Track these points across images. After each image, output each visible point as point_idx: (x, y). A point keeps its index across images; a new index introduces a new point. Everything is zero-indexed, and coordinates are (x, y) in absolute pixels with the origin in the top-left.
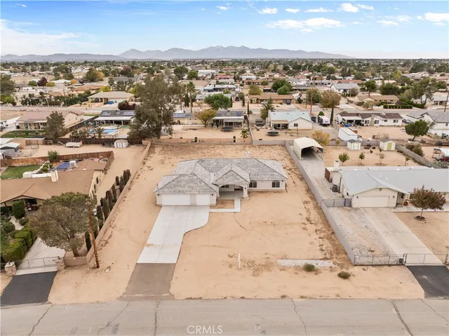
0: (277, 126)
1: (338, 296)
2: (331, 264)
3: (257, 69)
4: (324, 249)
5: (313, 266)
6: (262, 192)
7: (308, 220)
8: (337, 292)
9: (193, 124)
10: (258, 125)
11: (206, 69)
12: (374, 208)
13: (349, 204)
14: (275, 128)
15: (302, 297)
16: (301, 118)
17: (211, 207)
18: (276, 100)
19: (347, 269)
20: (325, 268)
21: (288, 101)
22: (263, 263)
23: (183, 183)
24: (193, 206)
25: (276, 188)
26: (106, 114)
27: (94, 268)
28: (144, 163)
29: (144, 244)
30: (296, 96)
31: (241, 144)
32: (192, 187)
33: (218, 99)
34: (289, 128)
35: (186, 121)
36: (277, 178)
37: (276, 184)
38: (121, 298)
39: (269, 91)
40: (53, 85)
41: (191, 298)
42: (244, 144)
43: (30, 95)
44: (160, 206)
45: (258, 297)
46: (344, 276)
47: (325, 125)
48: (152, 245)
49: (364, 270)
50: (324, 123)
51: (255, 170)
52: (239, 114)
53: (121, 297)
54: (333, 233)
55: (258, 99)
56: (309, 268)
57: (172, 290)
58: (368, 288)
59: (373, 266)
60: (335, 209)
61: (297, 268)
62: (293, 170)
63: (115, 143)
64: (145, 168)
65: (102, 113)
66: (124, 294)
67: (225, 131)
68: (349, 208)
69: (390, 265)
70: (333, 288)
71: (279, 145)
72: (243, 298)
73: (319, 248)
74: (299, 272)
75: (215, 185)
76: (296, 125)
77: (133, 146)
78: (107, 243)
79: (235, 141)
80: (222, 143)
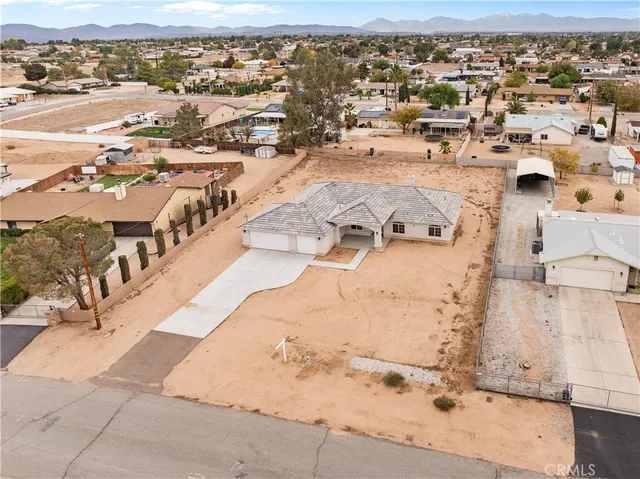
0: (513, 138)
1: (410, 439)
2: (437, 381)
3: (550, 48)
4: (446, 350)
5: (402, 378)
6: (413, 242)
7: (455, 296)
8: (413, 431)
9: (390, 127)
10: (486, 134)
11: (473, 46)
12: (582, 290)
13: (540, 278)
14: (511, 139)
15: (348, 429)
16: (552, 126)
17: (318, 257)
18: (545, 96)
19: (460, 393)
20: (420, 385)
21: (564, 99)
22: (326, 360)
23: (283, 216)
24: (293, 253)
25: (434, 238)
26: (273, 109)
27: (94, 329)
28: (278, 182)
29: (185, 302)
30: (583, 90)
31: (438, 163)
32: (292, 224)
33: (439, 91)
34: (533, 141)
35: (380, 123)
36: (437, 221)
37: (434, 231)
38: (94, 380)
39: (545, 81)
40: (242, 67)
41: (182, 398)
42: (443, 163)
43: (202, 80)
44: (247, 248)
45: (280, 415)
46: (444, 406)
47: (598, 140)
48: (195, 305)
49: (489, 400)
50: (597, 135)
51: (406, 205)
52: (461, 115)
53: (95, 377)
54: (480, 325)
55: (514, 94)
56: (394, 381)
57: (166, 380)
58: (472, 435)
59: (509, 395)
60: (514, 282)
61: (374, 376)
62: (491, 211)
63: (256, 150)
64: (275, 190)
65: (267, 107)
66: (105, 373)
67: (428, 141)
68: (538, 284)
69: (541, 400)
70: (412, 423)
71: (498, 168)
72: (257, 411)
73: (439, 347)
74: (374, 385)
75: (331, 223)
76: (544, 137)
77: (281, 157)
78: (139, 293)
79: (429, 157)
80: (409, 159)
